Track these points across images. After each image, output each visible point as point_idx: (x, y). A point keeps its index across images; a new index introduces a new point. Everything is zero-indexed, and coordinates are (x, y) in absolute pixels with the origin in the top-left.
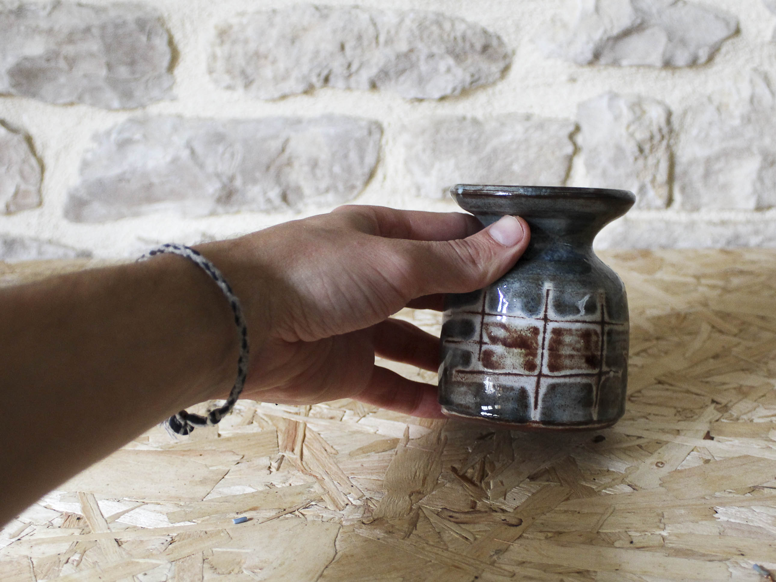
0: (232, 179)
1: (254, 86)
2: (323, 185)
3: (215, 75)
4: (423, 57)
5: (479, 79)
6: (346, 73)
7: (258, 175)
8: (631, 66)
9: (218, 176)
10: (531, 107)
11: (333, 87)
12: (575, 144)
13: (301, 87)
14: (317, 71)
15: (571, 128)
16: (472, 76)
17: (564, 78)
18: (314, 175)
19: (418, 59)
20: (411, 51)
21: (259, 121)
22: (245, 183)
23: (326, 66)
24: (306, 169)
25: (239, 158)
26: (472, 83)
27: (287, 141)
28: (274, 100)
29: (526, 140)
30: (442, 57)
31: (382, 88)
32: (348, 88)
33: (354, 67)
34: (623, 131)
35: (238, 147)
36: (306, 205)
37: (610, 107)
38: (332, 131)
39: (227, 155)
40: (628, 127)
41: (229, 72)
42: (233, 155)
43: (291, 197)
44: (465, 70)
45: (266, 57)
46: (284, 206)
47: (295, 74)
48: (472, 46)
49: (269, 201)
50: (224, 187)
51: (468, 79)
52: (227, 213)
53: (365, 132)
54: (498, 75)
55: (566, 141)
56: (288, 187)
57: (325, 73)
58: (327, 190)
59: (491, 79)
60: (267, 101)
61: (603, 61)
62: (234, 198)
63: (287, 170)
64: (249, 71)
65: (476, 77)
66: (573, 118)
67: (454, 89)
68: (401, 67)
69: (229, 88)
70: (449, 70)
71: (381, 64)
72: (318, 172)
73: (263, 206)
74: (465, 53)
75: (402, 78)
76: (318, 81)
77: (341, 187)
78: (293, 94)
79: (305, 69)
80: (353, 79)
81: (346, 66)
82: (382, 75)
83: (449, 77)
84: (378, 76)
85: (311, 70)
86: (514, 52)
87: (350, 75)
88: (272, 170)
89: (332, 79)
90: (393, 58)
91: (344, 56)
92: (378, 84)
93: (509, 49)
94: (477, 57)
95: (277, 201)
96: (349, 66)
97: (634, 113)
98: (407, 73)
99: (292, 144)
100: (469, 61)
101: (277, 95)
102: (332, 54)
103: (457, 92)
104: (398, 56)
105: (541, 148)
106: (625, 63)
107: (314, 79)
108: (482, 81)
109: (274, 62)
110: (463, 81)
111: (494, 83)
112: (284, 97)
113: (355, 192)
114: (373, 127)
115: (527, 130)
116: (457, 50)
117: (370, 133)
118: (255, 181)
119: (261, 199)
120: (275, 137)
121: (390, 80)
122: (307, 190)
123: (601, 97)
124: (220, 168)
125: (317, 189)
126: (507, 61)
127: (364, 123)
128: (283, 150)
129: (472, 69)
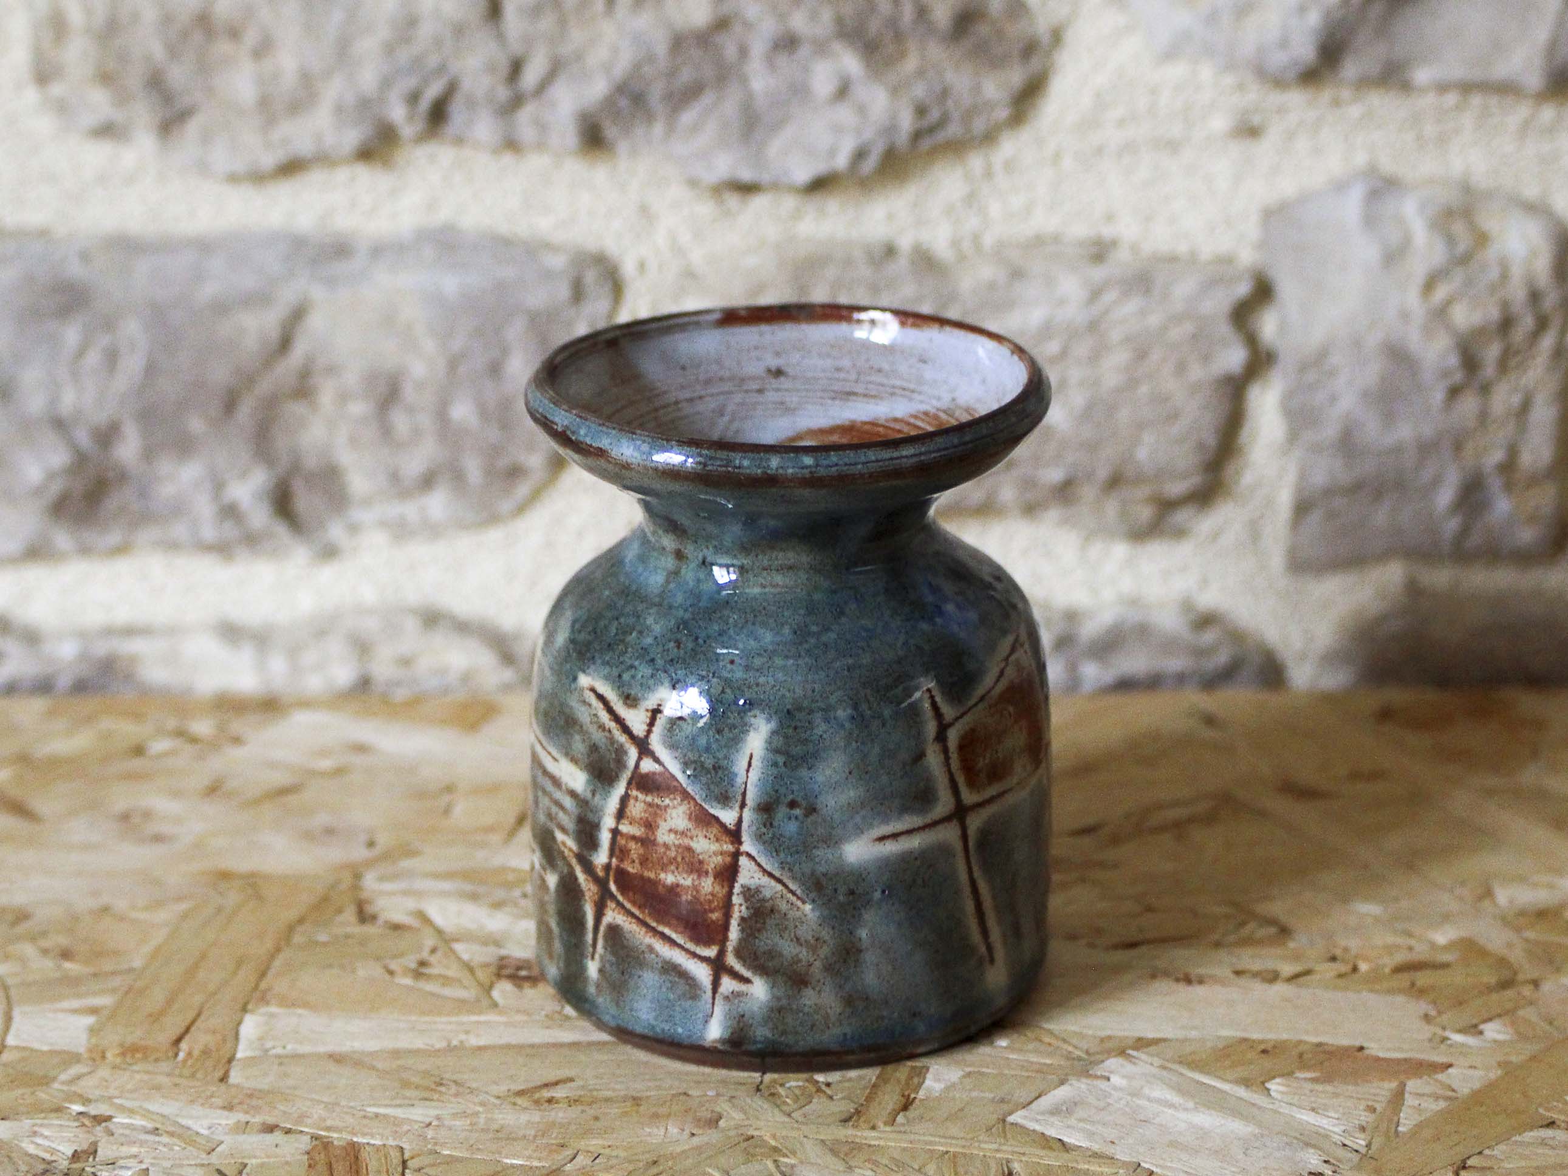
0: (107, 436)
1: (193, 127)
2: (414, 464)
3: (57, 89)
4: (758, 47)
5: (943, 122)
6: (503, 93)
7: (196, 425)
8: (1442, 88)
9: (60, 424)
10: (1110, 218)
11: (459, 141)
12: (1251, 340)
13: (352, 138)
14: (410, 83)
15: (1243, 289)
16: (921, 111)
17: (1219, 123)
18: (386, 431)
19: (743, 52)
20: (722, 24)
21: (204, 246)
22: (149, 454)
23: (441, 69)
24: (358, 408)
25: (132, 365)
26: (917, 136)
27: (298, 315)
28: (258, 178)
29: (1093, 326)
30: (821, 48)
31: (623, 147)
32: (511, 145)
33: (531, 76)
34: (1412, 299)
35: (132, 329)
36: (354, 529)
37: (1370, 220)
38: (451, 284)
39: (93, 358)
40: (1429, 286)
41: (105, 78)
42: (112, 358)
43: (304, 501)
44: (895, 91)
45: (234, 33)
46: (281, 530)
47: (333, 91)
48: (922, 13)
49: (230, 512)
50: (81, 460)
51: (906, 122)
52: (85, 551)
53: (564, 291)
54: (1002, 113)
55: (1225, 329)
56: (296, 467)
57: (433, 91)
58: (427, 482)
59: (979, 125)
60: (233, 179)
61: (1351, 68)
62: (112, 503)
63: (297, 408)
64: (178, 75)
65: (935, 115)
66: (1247, 257)
67: (860, 155)
68: (686, 75)
69: (107, 131)
70: (843, 91)
71: (622, 65)
72: (401, 422)
73: (209, 532)
74: (899, 37)
75: (688, 117)
76: (410, 118)
77: (473, 469)
78: (323, 159)
79: (368, 78)
80: (525, 115)
81: (504, 68)
82: (624, 103)
83: (844, 114)
84: (609, 104)
85: (386, 83)
86: (1057, 36)
87: (516, 102)
88: (245, 411)
89: (457, 112)
90: (661, 49)
91: (501, 37)
92: (610, 131)
93: (1042, 26)
94: (936, 51)
95: (259, 516)
96: (516, 68)
97: (1450, 240)
98: (707, 98)
99: (316, 322)
100: (911, 63)
101: (269, 160)
102: (459, 30)
103: (869, 165)
104: (678, 42)
105: (1141, 355)
106: (1422, 75)
107: (397, 113)
108: (953, 130)
109: (263, 49)
110: (891, 129)
111: (989, 138)
112: (291, 168)
113: (523, 490)
114: (590, 277)
115: (1095, 294)
116: (874, 26)
117: (578, 293)
118: (184, 446)
119: (204, 507)
120: (259, 299)
121: (650, 117)
122: (358, 483)
123: (1340, 186)
124: (68, 400)
125: (395, 477)
126: (1035, 64)
127: (557, 262)
128: (285, 343)
129: (919, 91)
